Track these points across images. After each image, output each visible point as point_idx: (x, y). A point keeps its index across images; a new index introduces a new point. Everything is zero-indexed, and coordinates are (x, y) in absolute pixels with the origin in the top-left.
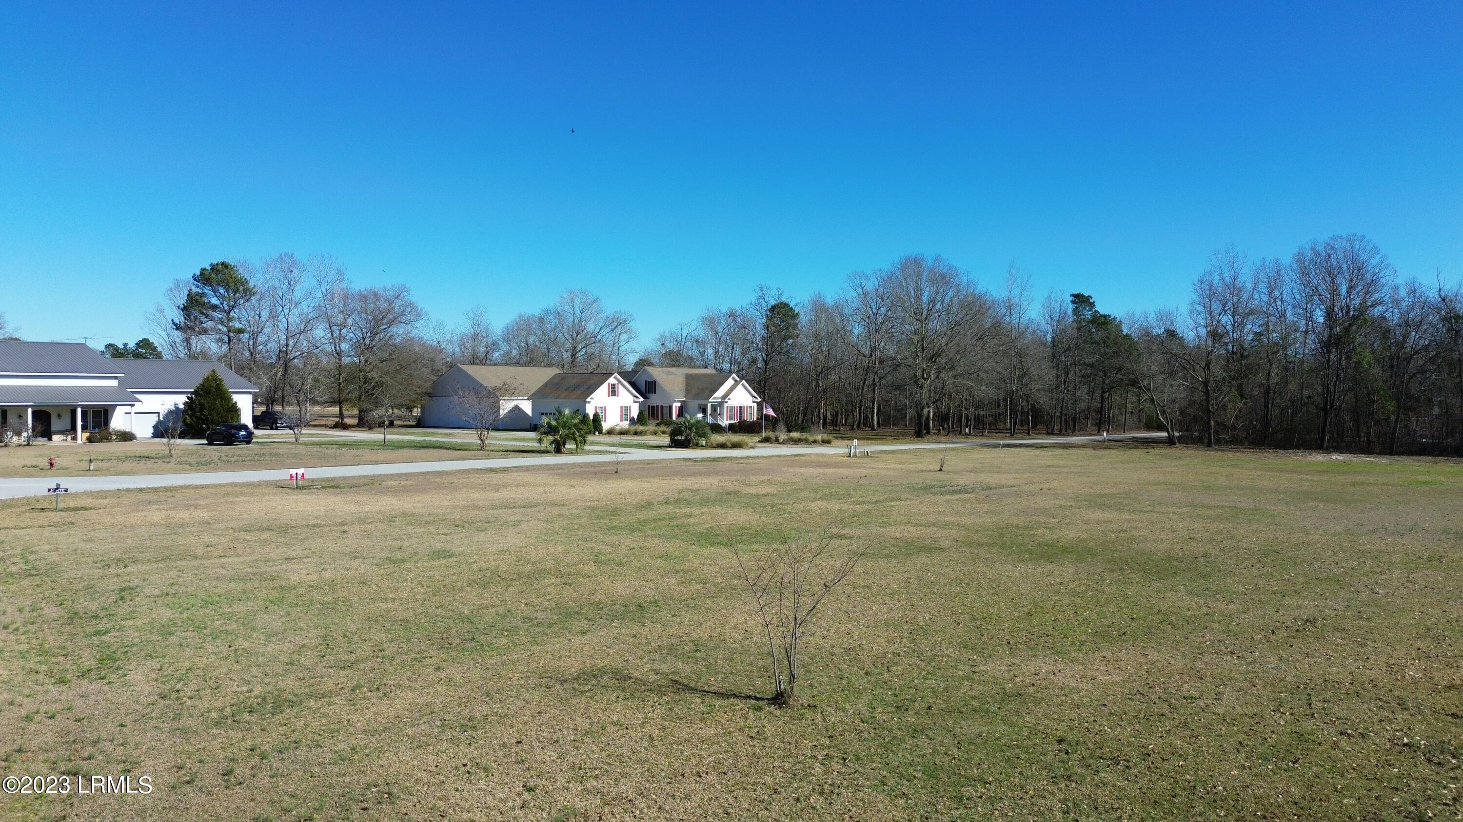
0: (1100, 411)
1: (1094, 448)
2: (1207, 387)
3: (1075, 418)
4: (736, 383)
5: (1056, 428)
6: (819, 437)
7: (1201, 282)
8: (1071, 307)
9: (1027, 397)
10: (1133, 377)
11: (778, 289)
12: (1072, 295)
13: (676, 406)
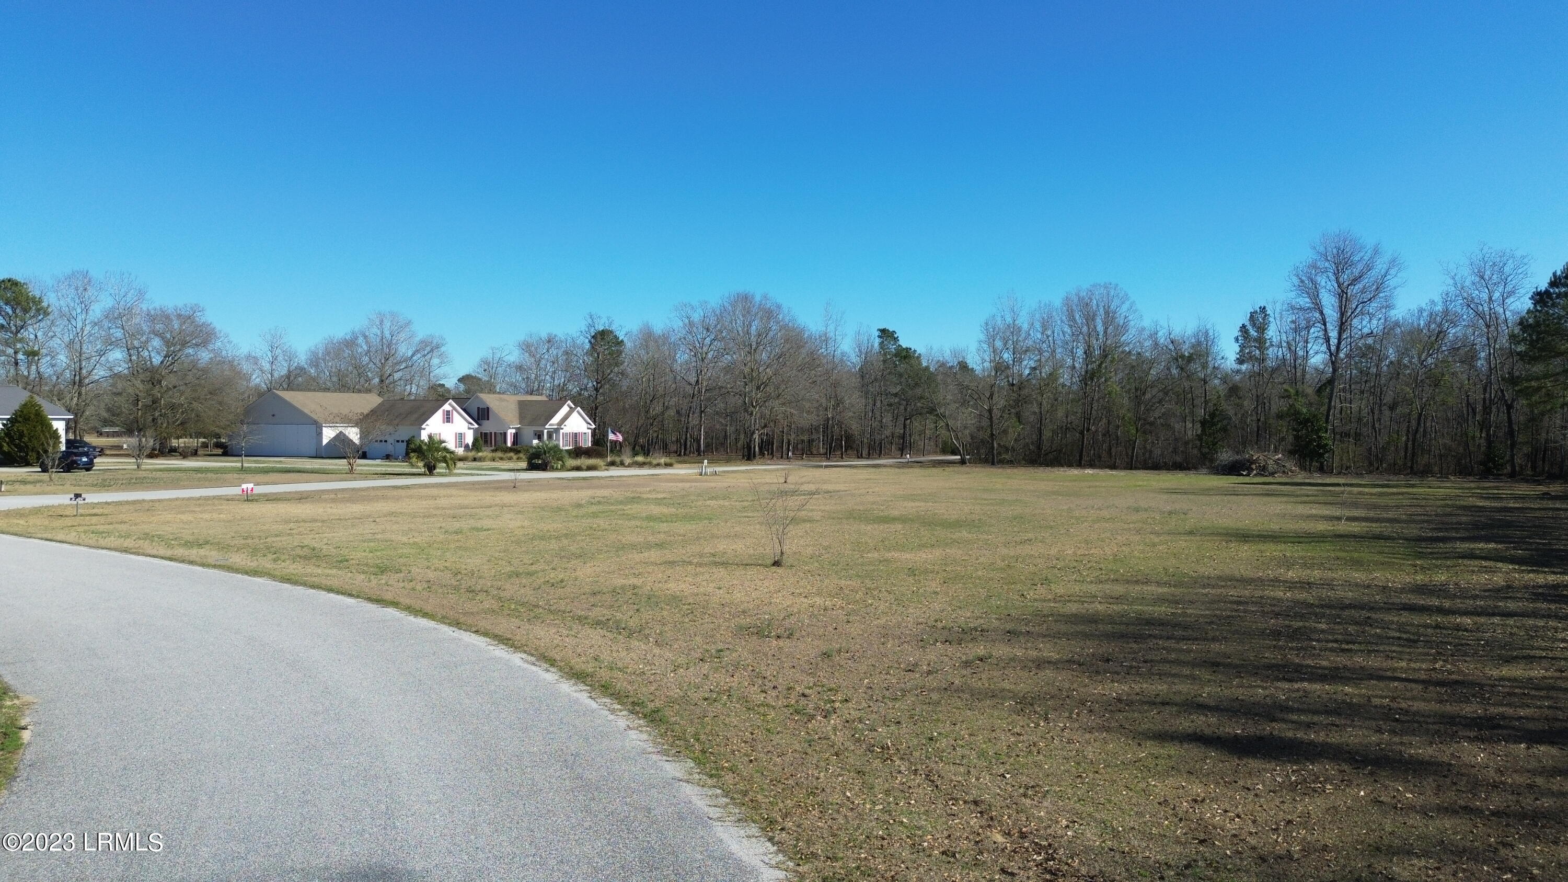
0: (903, 437)
1: (899, 468)
2: (991, 415)
3: (881, 443)
4: (571, 410)
5: (865, 453)
6: (662, 461)
7: (987, 324)
8: (877, 341)
9: (840, 424)
10: (932, 405)
11: (608, 318)
12: (879, 330)
13: (511, 432)
